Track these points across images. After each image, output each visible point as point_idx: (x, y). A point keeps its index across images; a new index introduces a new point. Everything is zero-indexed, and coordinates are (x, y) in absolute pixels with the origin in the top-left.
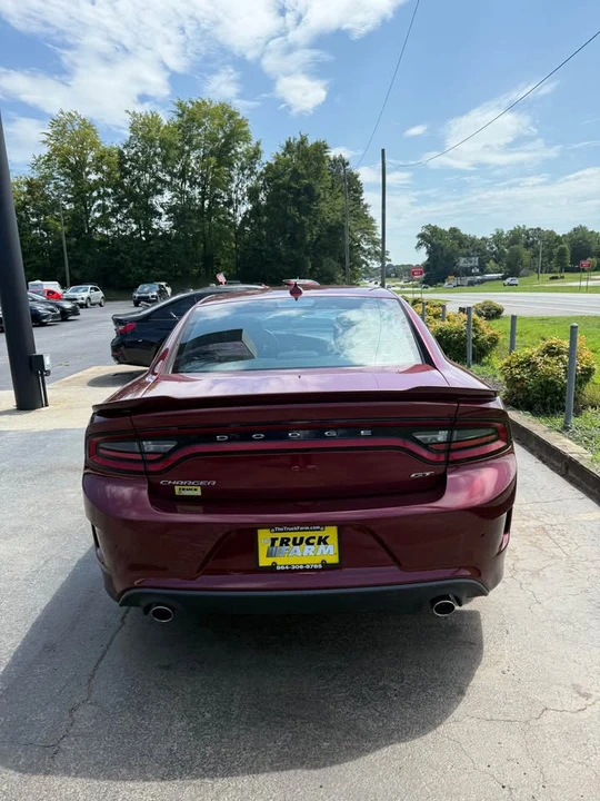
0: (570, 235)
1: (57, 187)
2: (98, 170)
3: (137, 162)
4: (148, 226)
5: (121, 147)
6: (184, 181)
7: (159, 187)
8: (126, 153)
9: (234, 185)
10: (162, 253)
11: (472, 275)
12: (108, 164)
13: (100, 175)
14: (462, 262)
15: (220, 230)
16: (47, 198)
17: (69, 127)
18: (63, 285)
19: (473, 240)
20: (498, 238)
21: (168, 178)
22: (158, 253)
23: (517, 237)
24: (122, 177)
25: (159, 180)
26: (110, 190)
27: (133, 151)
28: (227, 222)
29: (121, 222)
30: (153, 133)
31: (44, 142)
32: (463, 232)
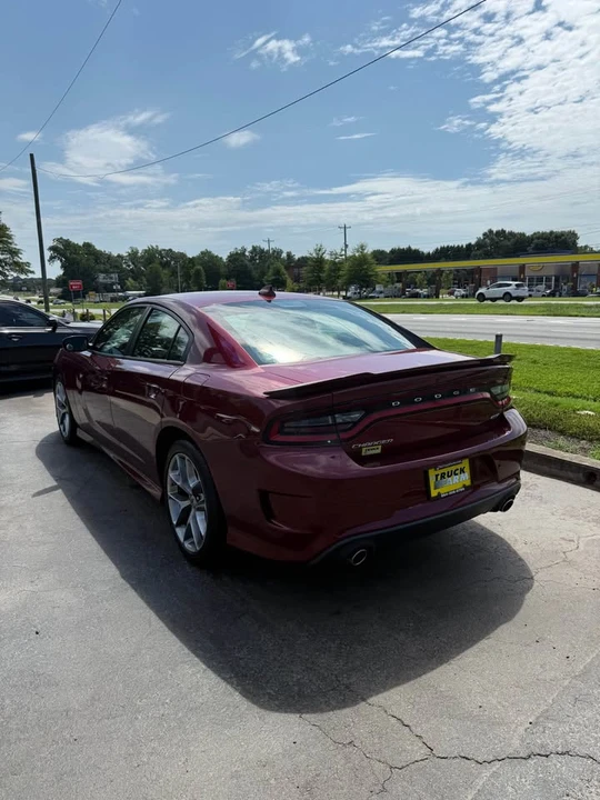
0: (198, 257)
11: (114, 291)
14: (101, 278)
19: (109, 257)
20: (133, 255)
23: (152, 256)
32: (98, 247)
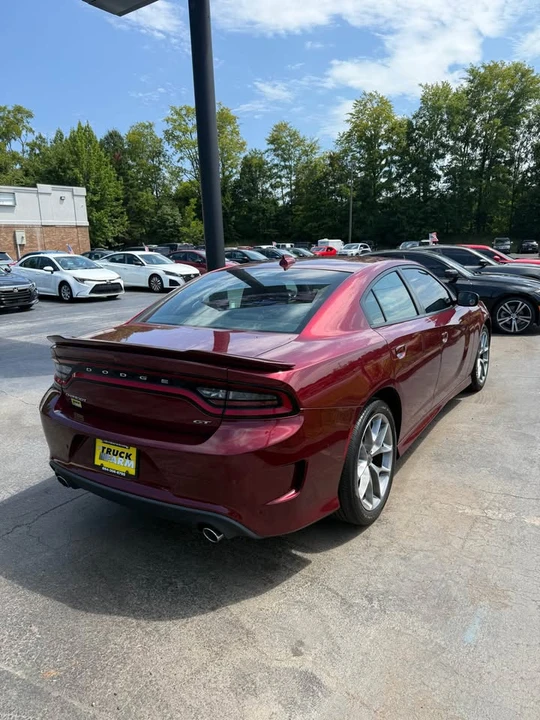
1: (354, 158)
2: (389, 140)
3: (423, 131)
4: (426, 189)
5: (411, 117)
6: (467, 145)
7: (441, 152)
8: (414, 122)
9: (519, 143)
10: (434, 213)
12: (398, 135)
13: (390, 145)
15: (497, 189)
16: (343, 168)
17: (369, 105)
18: (346, 241)
21: (451, 143)
22: (433, 213)
24: (409, 145)
25: (443, 145)
26: (396, 158)
27: (421, 121)
28: (505, 181)
29: (403, 185)
30: (441, 102)
31: (348, 121)
